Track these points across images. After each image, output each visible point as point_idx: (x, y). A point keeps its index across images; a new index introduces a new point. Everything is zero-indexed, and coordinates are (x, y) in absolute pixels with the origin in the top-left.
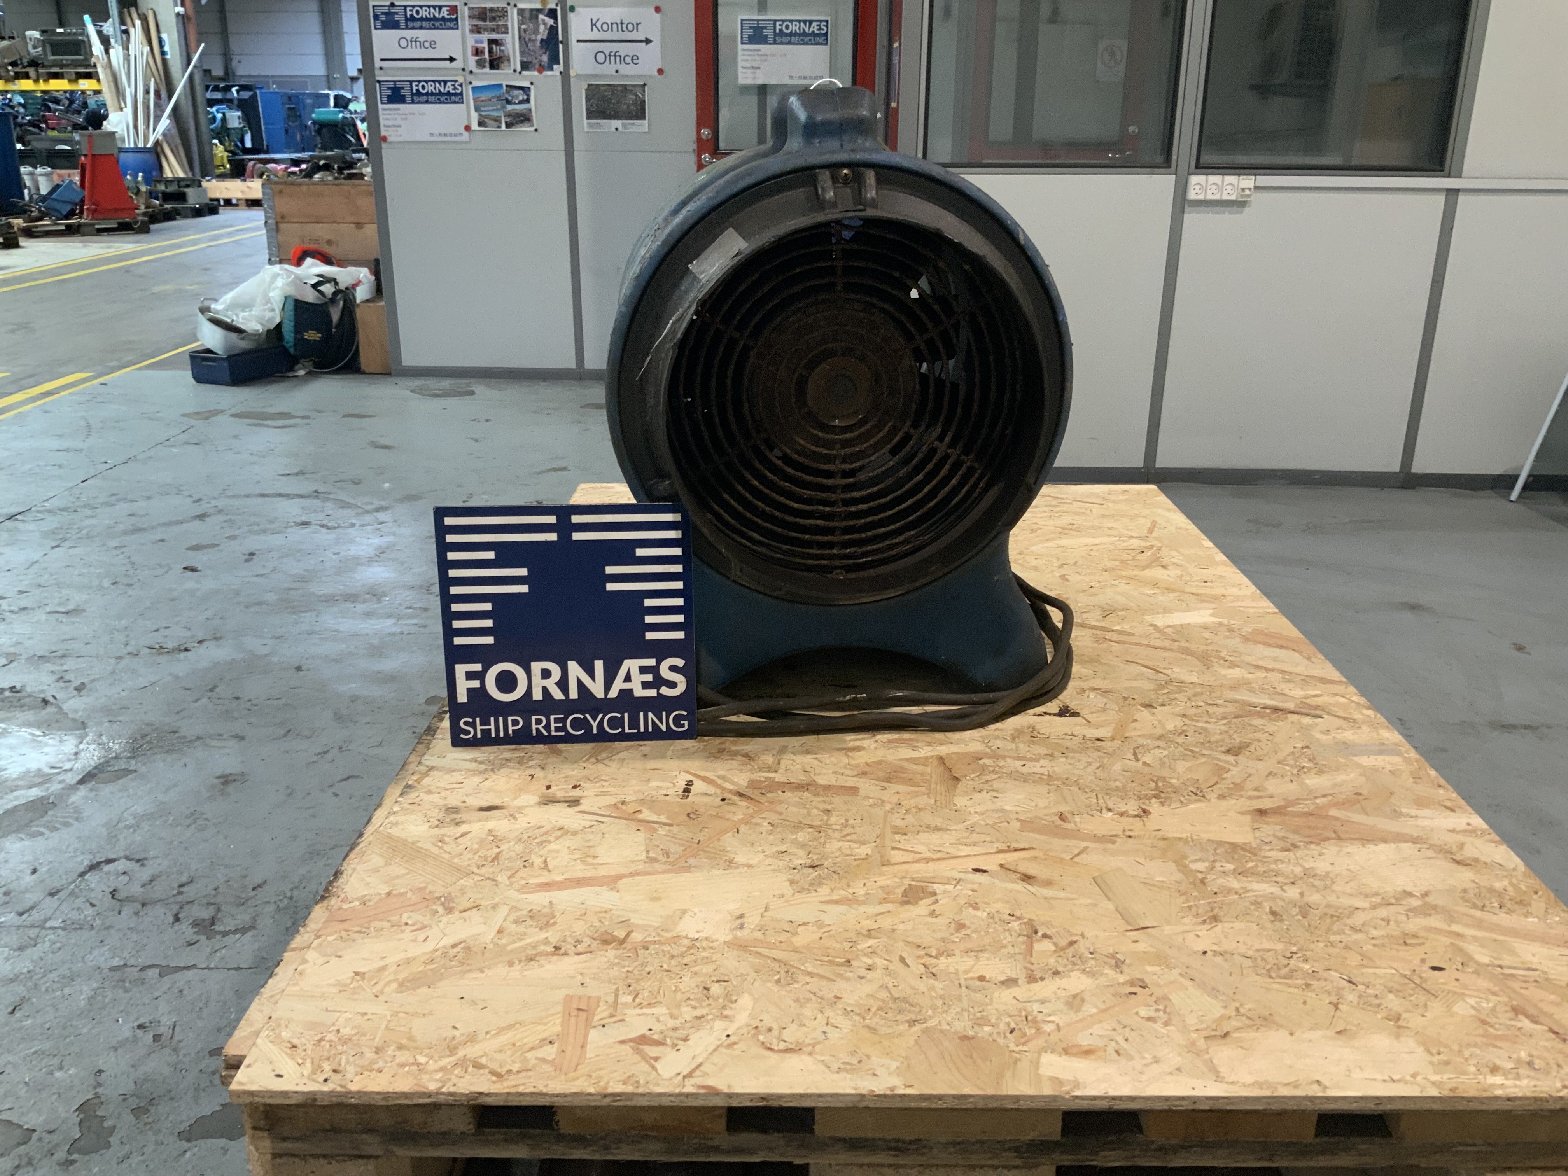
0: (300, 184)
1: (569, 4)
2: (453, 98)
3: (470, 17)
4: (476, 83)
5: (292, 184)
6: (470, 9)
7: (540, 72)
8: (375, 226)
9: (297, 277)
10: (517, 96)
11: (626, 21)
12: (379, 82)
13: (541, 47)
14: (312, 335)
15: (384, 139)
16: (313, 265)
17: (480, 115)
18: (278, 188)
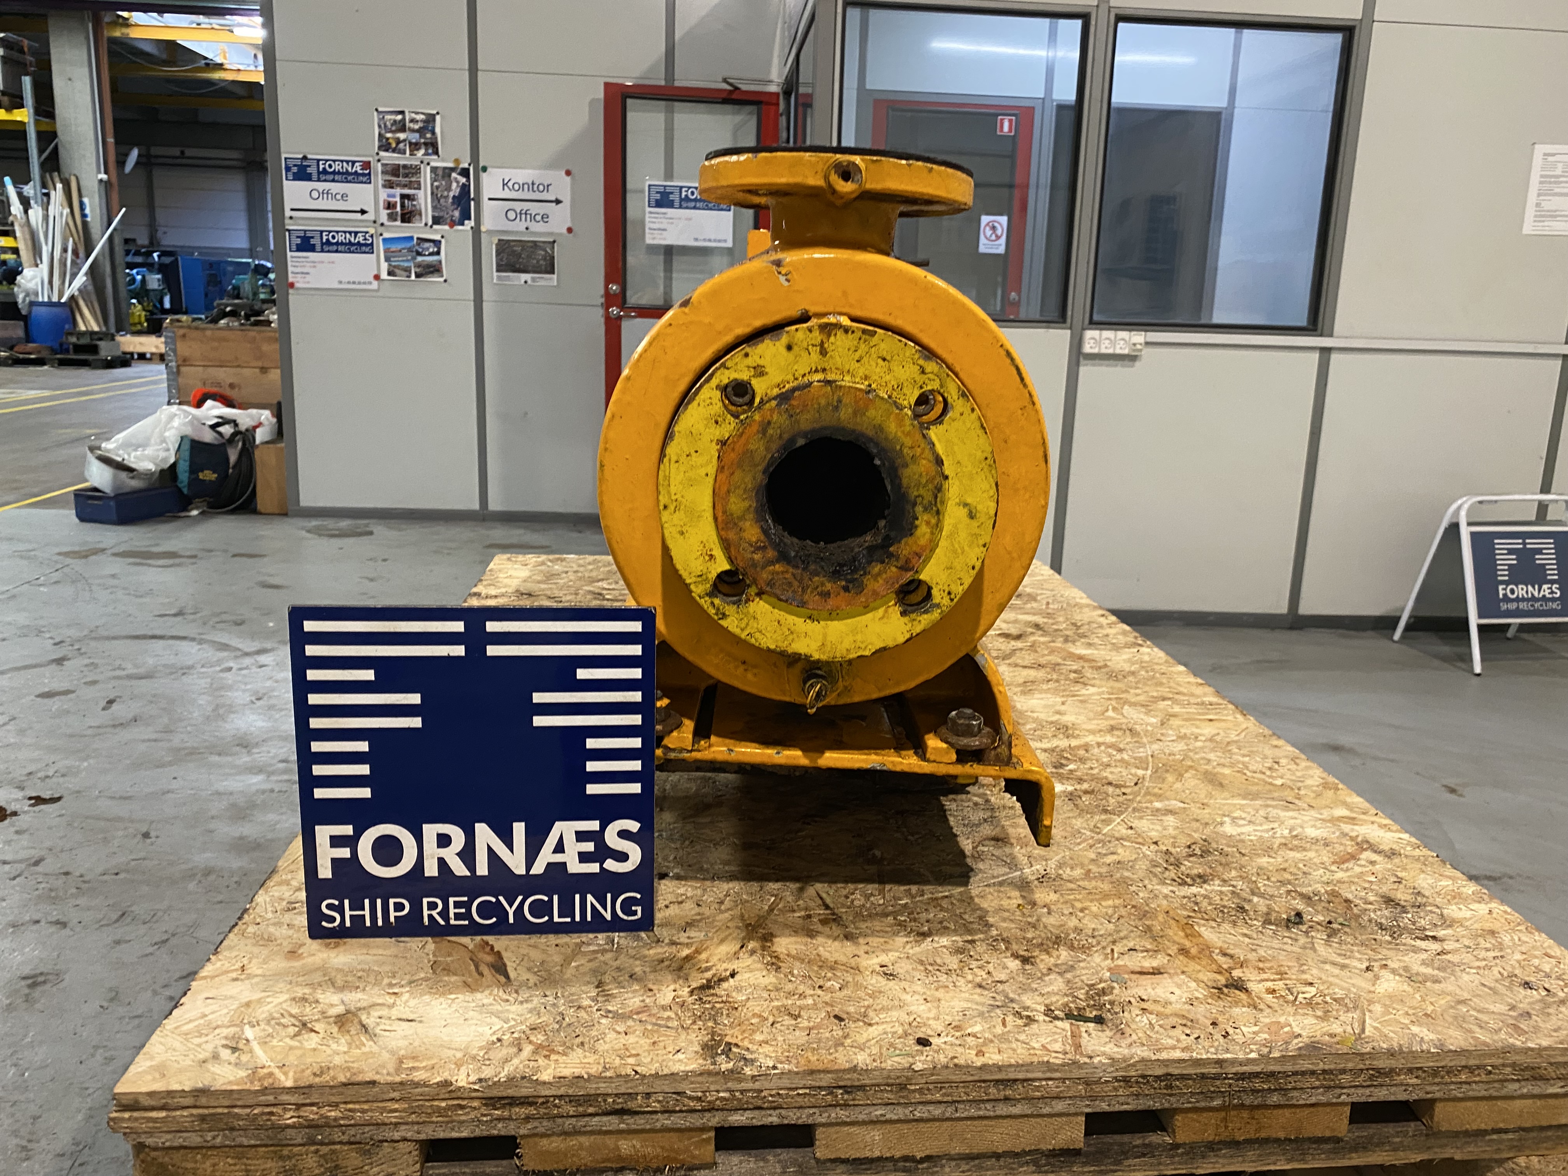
0: (204, 329)
1: (481, 165)
2: (364, 248)
3: (383, 172)
4: (387, 235)
5: (197, 328)
6: (383, 165)
7: (452, 226)
8: (279, 371)
9: (194, 417)
11: (537, 183)
12: (289, 231)
13: (453, 203)
14: (208, 475)
15: (292, 285)
16: (213, 407)
17: (390, 265)
18: (181, 332)
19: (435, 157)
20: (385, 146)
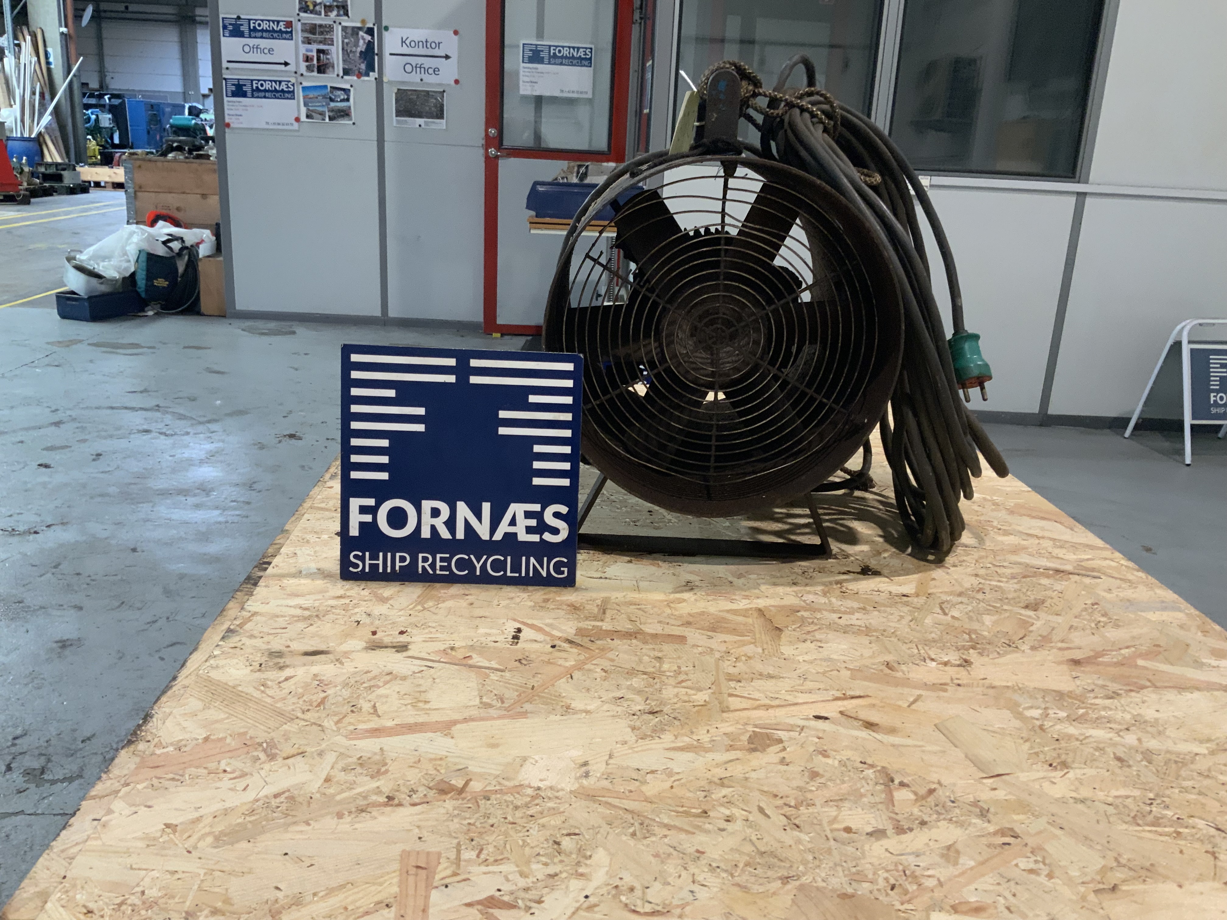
0: (156, 161)
1: (384, 24)
2: (287, 95)
3: (302, 31)
4: (305, 84)
5: (150, 160)
6: (303, 24)
7: (359, 77)
8: (217, 197)
9: (150, 235)
10: (339, 96)
11: (430, 40)
12: (225, 79)
13: (360, 57)
14: (161, 283)
15: (228, 125)
16: (164, 227)
17: (308, 110)
18: (138, 163)
19: (346, 18)
20: (304, 9)
